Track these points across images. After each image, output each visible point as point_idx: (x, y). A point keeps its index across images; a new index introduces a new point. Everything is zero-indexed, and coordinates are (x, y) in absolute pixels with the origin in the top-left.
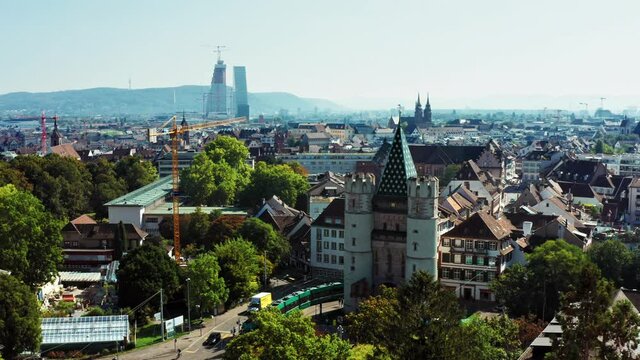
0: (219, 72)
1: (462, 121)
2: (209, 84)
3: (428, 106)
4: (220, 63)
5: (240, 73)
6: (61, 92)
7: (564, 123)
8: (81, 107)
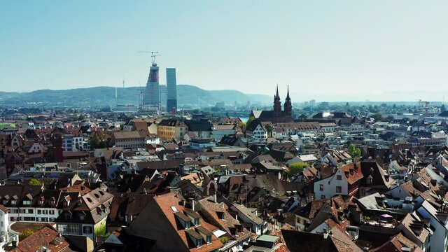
0: (154, 72)
1: (326, 114)
2: (146, 86)
3: (288, 99)
4: (154, 65)
5: (171, 73)
6: (73, 90)
7: (433, 115)
8: (81, 100)
